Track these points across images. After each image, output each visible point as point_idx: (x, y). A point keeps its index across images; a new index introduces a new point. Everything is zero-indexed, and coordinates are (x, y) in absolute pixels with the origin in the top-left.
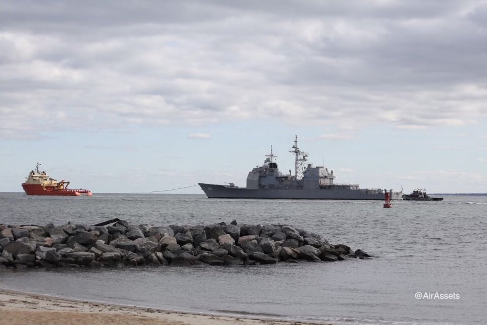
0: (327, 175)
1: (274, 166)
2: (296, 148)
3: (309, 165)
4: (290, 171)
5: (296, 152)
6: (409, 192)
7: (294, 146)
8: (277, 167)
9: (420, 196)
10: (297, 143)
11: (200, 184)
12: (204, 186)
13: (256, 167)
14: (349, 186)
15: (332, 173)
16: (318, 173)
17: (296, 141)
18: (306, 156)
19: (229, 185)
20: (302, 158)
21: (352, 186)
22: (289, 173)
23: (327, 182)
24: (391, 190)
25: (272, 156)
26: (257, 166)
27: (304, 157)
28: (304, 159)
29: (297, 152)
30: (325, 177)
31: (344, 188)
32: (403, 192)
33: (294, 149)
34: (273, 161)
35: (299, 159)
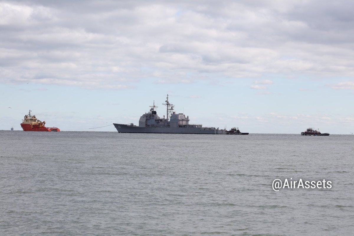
0: (184, 118)
1: (155, 113)
2: (168, 102)
3: (174, 113)
4: (164, 116)
5: (167, 105)
6: (228, 129)
7: (166, 101)
8: (156, 114)
9: (235, 132)
10: (168, 99)
11: (114, 124)
12: (116, 125)
13: (144, 114)
14: (195, 126)
15: (188, 117)
16: (178, 117)
17: (167, 98)
18: (173, 107)
19: (130, 124)
20: (171, 108)
21: (197, 126)
22: (163, 117)
23: (184, 123)
24: (218, 128)
25: (154, 107)
26: (146, 113)
27: (172, 108)
28: (172, 109)
29: (168, 104)
30: (183, 120)
31: (193, 126)
32: (226, 129)
33: (166, 103)
34: (155, 110)
35: (169, 108)
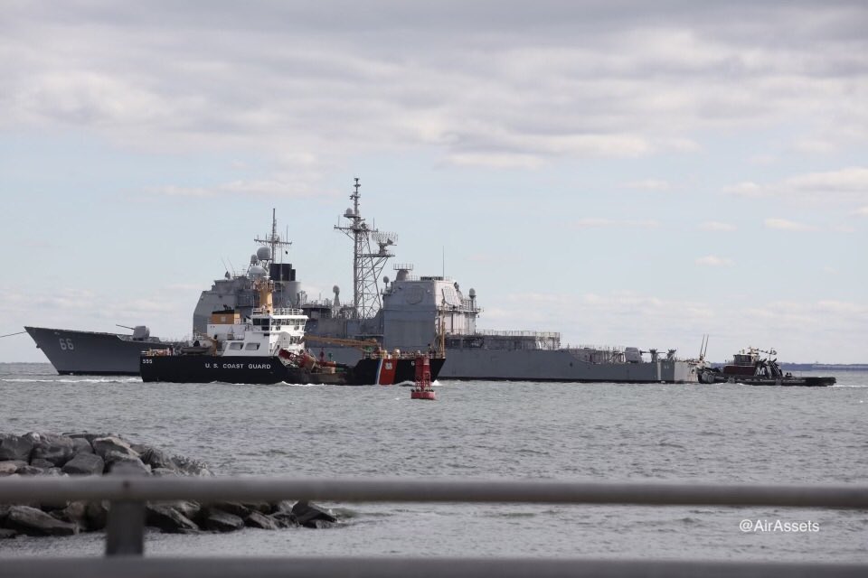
0: (457, 303)
1: (284, 273)
2: (357, 219)
3: (402, 273)
4: (336, 290)
5: (356, 231)
7: (349, 211)
8: (293, 278)
9: (760, 371)
10: (359, 200)
11: (30, 330)
12: (44, 337)
13: (223, 278)
14: (532, 339)
15: (472, 297)
16: (432, 296)
17: (355, 197)
18: (390, 242)
19: (131, 333)
20: (375, 249)
21: (542, 339)
22: (332, 296)
23: (459, 326)
24: (672, 352)
25: (275, 241)
26: (227, 275)
27: (382, 246)
28: (382, 254)
29: (359, 230)
30: (453, 311)
31: (518, 344)
33: (350, 222)
34: (280, 258)
35: (366, 251)
